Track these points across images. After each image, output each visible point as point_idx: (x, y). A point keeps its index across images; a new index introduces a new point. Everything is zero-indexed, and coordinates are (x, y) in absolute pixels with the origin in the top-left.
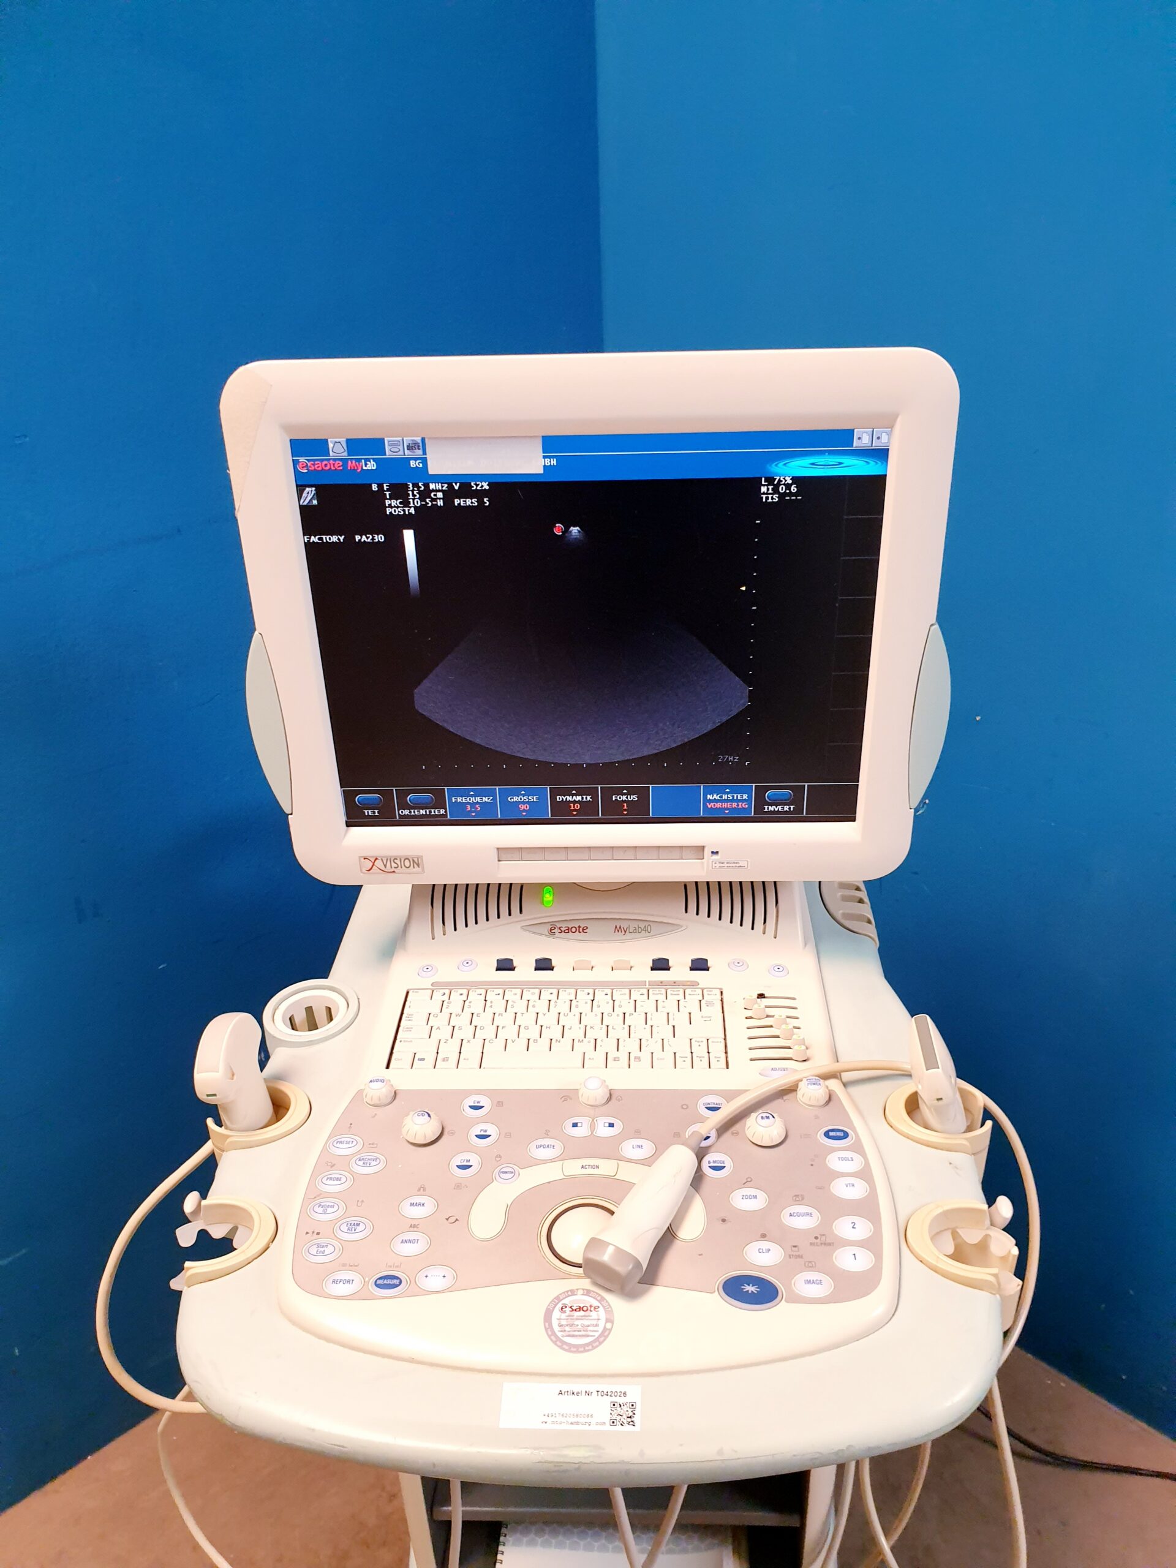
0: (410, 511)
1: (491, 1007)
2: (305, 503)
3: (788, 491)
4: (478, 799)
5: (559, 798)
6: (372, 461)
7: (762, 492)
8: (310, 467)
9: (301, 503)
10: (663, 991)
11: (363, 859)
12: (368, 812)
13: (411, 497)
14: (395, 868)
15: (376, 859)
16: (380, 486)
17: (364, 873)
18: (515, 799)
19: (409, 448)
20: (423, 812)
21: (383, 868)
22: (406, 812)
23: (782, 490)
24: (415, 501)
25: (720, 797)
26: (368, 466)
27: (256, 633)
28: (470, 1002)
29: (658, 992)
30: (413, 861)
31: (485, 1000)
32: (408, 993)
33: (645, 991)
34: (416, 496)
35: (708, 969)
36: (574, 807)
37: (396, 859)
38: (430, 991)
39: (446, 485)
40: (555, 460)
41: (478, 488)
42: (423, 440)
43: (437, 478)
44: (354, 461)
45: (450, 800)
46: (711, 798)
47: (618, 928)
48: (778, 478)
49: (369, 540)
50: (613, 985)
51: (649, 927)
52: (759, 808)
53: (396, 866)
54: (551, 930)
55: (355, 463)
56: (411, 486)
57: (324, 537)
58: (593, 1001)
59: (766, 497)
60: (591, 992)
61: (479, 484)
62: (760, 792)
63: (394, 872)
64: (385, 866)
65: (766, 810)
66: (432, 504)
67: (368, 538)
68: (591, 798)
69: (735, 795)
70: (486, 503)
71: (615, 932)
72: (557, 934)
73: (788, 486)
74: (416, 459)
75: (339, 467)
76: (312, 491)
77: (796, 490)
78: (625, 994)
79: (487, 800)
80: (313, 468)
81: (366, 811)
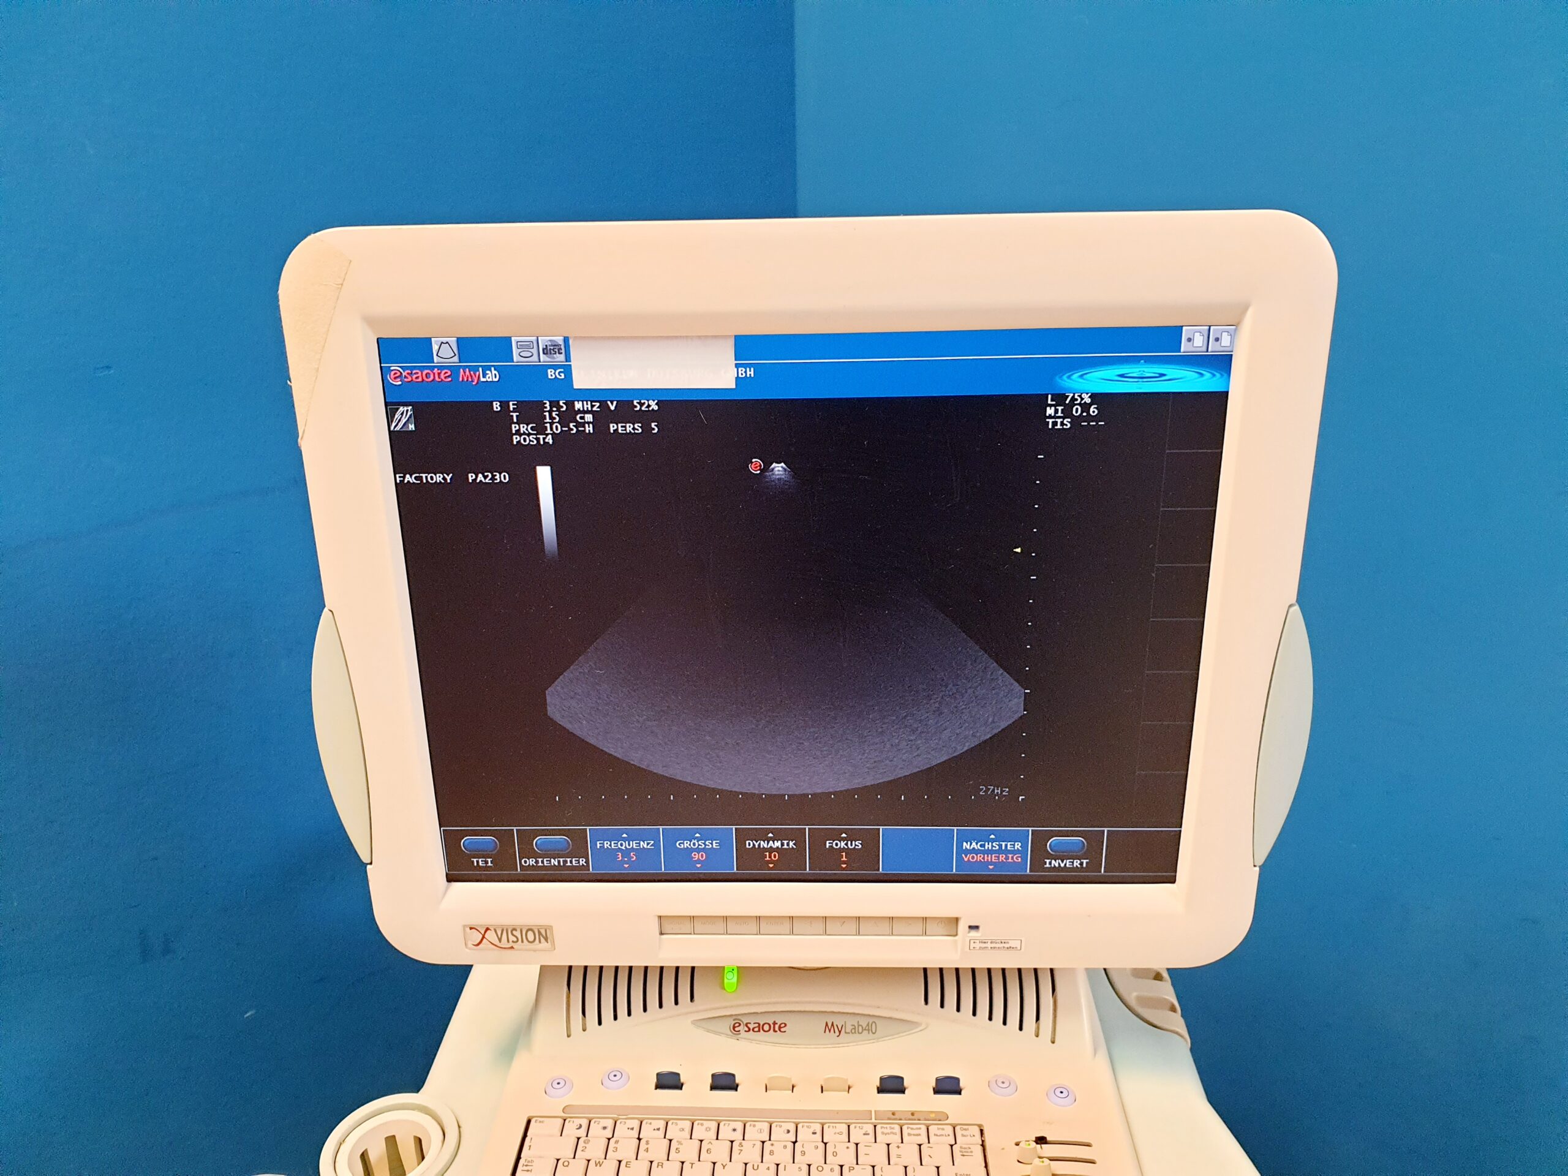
0: (547, 440)
1: (647, 1150)
2: (398, 428)
3: (1085, 414)
4: (634, 844)
5: (749, 845)
6: (493, 369)
7: (1047, 415)
8: (405, 377)
9: (392, 428)
10: (897, 1129)
11: (468, 929)
12: (478, 862)
13: (548, 420)
14: (513, 942)
15: (487, 929)
16: (504, 405)
17: (470, 949)
18: (686, 844)
19: (546, 351)
20: (554, 862)
21: (496, 942)
22: (532, 862)
23: (1077, 412)
24: (554, 426)
25: (981, 846)
26: (487, 376)
27: (326, 610)
28: (617, 1142)
29: (889, 1131)
30: (540, 933)
31: (639, 1139)
32: (529, 1122)
33: (870, 1129)
34: (555, 418)
35: (959, 1093)
36: (770, 857)
37: (516, 930)
38: (561, 1121)
39: (598, 404)
40: (752, 369)
41: (643, 408)
42: (566, 340)
43: (587, 394)
44: (467, 370)
45: (594, 845)
46: (968, 847)
47: (830, 1025)
48: (1072, 395)
49: (487, 481)
50: (824, 1119)
51: (874, 1024)
52: (1037, 862)
53: (515, 939)
54: (734, 1027)
55: (470, 372)
56: (548, 405)
57: (424, 476)
58: (794, 1143)
59: (1053, 422)
60: (792, 1128)
61: (644, 403)
62: (1039, 841)
63: (512, 948)
64: (500, 940)
65: (1048, 865)
66: (578, 430)
67: (485, 477)
68: (794, 844)
69: (1003, 844)
70: (654, 429)
71: (825, 1032)
72: (742, 1032)
73: (1085, 407)
74: (555, 367)
75: (445, 378)
76: (407, 411)
77: (1096, 412)
78: (841, 1133)
79: (645, 846)
80: (410, 379)
81: (475, 860)
